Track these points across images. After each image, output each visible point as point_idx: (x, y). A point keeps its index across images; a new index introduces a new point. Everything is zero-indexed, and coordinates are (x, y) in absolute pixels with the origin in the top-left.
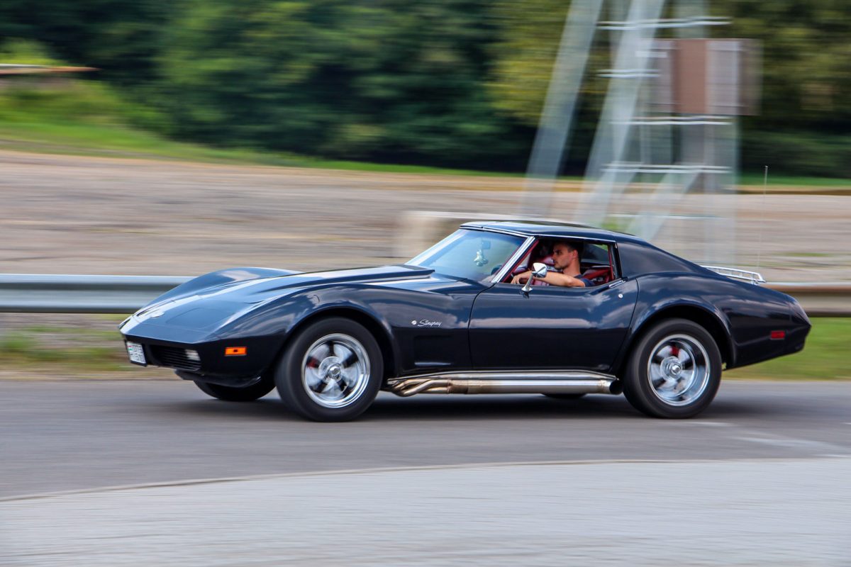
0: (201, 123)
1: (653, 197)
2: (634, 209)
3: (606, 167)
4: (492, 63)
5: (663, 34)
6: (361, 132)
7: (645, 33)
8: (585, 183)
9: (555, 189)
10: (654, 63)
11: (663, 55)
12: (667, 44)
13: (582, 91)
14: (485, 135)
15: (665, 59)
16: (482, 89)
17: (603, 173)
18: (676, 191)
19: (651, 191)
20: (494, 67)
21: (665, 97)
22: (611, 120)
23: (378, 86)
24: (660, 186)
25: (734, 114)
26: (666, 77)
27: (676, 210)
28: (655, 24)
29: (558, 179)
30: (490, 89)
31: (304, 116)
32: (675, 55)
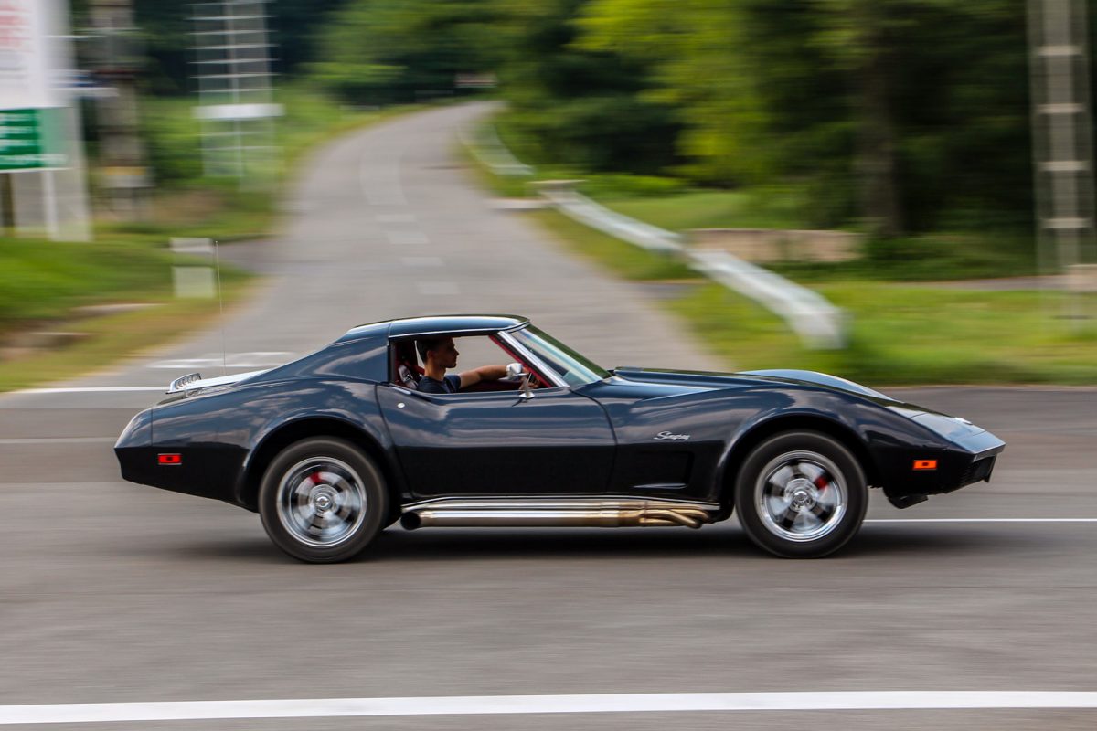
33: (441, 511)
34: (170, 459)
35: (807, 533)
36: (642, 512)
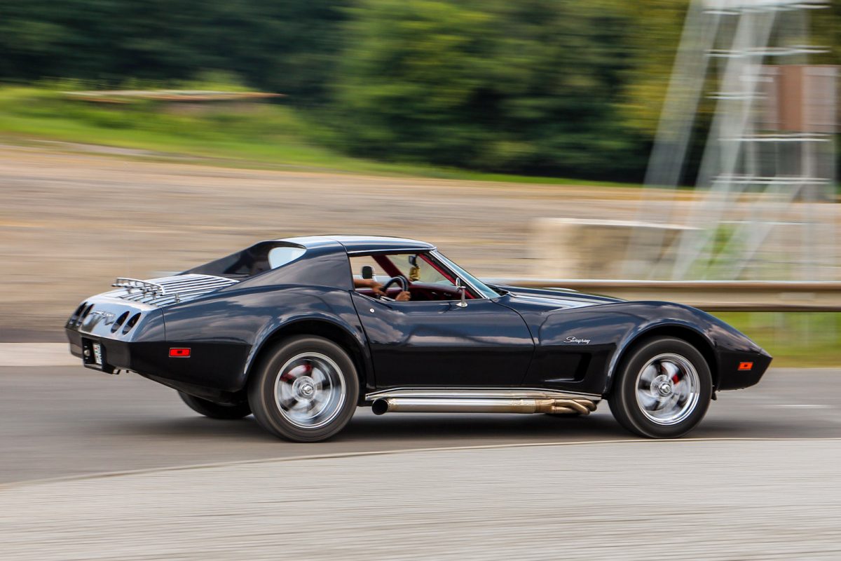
0: (369, 141)
1: (758, 205)
2: (741, 216)
3: (715, 179)
4: (620, 87)
5: (769, 60)
6: (509, 148)
7: (754, 60)
8: (695, 193)
9: (675, 199)
10: (761, 88)
11: (770, 80)
12: (773, 70)
13: (699, 112)
14: (623, 150)
15: (771, 83)
16: (612, 110)
17: (712, 184)
18: (782, 200)
19: (755, 200)
20: (623, 90)
21: (772, 117)
22: (718, 137)
23: (526, 107)
24: (763, 196)
25: (833, 132)
26: (772, 99)
27: (783, 216)
28: (763, 51)
29: (678, 189)
30: (618, 109)
31: (458, 135)
32: (780, 79)
33: (403, 400)
34: (180, 352)
35: (669, 418)
36: (553, 401)
